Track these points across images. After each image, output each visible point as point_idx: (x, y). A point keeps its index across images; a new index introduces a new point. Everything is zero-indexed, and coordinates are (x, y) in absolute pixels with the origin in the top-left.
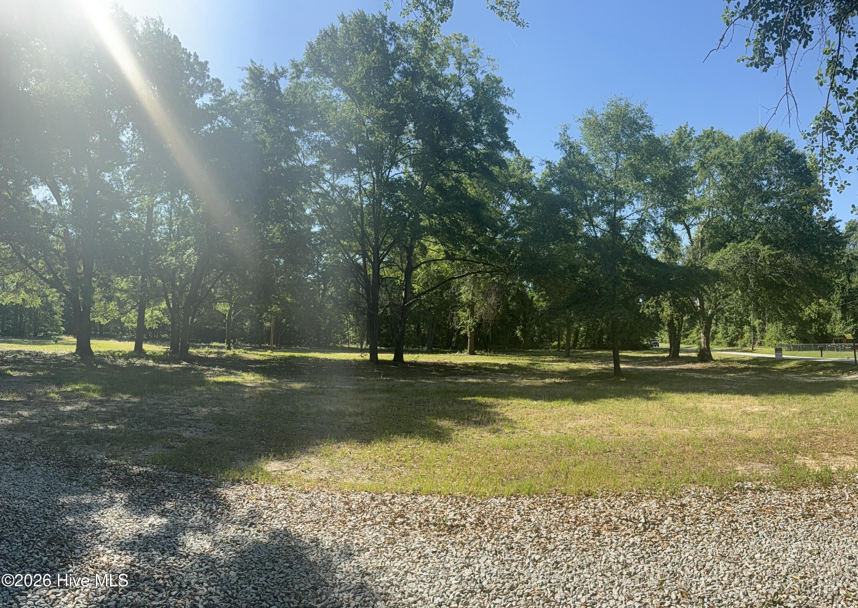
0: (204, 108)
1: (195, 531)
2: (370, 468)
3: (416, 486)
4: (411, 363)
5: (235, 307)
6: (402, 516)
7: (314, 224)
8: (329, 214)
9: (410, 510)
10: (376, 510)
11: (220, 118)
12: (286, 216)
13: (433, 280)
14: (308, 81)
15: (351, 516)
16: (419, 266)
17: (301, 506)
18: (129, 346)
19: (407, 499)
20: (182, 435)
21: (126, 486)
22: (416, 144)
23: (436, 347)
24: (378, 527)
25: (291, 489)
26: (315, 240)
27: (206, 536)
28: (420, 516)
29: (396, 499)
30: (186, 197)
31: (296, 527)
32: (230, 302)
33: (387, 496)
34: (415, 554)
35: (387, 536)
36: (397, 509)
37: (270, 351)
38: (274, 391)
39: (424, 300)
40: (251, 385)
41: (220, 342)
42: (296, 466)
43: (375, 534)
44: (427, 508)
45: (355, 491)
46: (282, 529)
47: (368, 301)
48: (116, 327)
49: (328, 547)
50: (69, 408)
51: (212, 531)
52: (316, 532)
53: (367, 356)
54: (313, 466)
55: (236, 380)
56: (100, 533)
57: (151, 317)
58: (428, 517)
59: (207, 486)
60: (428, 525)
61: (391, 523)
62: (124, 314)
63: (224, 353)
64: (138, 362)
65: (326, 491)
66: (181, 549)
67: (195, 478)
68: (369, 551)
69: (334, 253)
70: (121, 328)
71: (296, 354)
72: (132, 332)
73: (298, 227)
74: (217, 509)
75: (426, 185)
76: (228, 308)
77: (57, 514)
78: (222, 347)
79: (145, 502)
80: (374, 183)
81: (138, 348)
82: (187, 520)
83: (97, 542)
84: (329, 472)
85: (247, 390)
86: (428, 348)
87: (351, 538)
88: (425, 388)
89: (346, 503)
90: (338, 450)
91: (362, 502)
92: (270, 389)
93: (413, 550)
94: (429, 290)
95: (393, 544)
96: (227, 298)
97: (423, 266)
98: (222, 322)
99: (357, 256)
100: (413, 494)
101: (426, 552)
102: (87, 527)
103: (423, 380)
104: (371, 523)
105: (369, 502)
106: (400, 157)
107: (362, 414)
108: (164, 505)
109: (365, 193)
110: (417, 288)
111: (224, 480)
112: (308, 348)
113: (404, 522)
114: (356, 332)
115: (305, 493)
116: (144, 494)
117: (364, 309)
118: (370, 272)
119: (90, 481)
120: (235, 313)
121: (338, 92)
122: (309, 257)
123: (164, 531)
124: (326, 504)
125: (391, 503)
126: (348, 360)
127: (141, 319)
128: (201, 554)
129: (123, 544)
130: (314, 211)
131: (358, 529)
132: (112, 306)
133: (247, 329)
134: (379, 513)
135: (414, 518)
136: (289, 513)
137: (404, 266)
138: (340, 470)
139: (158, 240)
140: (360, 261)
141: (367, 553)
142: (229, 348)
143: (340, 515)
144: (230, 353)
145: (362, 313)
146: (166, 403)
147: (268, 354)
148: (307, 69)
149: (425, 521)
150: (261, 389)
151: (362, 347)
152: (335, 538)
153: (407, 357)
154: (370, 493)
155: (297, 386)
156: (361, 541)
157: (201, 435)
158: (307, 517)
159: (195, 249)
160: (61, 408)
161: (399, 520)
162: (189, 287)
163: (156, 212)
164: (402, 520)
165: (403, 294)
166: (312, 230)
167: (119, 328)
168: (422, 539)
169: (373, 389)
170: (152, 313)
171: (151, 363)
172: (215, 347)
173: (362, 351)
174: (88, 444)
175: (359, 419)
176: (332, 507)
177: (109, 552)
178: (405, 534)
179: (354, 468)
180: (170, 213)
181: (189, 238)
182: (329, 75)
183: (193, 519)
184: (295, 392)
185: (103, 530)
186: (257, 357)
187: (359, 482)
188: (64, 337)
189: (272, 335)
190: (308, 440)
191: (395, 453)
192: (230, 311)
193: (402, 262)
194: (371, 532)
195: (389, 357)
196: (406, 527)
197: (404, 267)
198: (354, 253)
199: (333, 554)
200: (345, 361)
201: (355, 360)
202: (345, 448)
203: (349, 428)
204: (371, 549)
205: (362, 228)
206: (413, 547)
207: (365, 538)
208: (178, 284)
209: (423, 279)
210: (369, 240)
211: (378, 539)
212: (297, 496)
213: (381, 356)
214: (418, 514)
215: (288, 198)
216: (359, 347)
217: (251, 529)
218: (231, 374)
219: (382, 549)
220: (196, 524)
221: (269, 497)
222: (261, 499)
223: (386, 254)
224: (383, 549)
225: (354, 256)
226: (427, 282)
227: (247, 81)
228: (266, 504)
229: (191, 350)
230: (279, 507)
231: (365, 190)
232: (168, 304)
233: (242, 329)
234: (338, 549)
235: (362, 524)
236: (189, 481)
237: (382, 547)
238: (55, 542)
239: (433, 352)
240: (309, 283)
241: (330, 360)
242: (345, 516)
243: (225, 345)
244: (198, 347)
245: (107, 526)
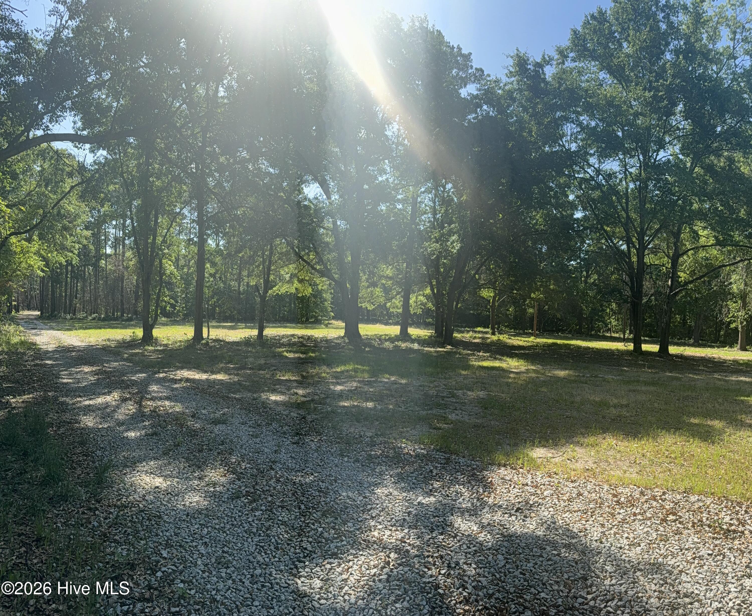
0: (469, 98)
1: (463, 514)
2: (638, 462)
3: (687, 484)
4: (677, 356)
5: (500, 293)
6: (674, 514)
7: (577, 210)
8: (593, 200)
9: (682, 509)
10: (646, 506)
11: (485, 107)
12: (549, 203)
13: (701, 268)
14: (573, 65)
15: (620, 509)
16: (686, 252)
17: (567, 495)
18: (395, 330)
19: (679, 497)
20: (448, 418)
21: (395, 464)
22: (686, 125)
23: (702, 340)
24: (649, 523)
25: (557, 477)
26: (578, 227)
27: (474, 518)
28: (693, 515)
29: (667, 495)
30: (449, 186)
31: (564, 516)
32: (495, 288)
33: (658, 492)
34: (690, 554)
35: (659, 532)
36: (668, 506)
37: (533, 337)
38: (537, 377)
39: (691, 289)
40: (515, 371)
41: (485, 327)
42: (561, 454)
43: (646, 530)
44: (700, 508)
45: (623, 484)
46: (549, 516)
47: (632, 288)
48: (382, 312)
49: (597, 538)
50: (339, 388)
51: (479, 513)
52: (584, 522)
53: (631, 347)
54: (579, 455)
55: (501, 365)
56: (371, 509)
57: (416, 302)
58: (701, 518)
59: (474, 469)
60: (702, 526)
61: (662, 520)
62: (390, 300)
63: (489, 338)
64: (404, 345)
65: (593, 481)
66: (449, 529)
67: (461, 460)
68: (640, 546)
69: (597, 239)
70: (387, 312)
71: (559, 342)
72: (398, 317)
73: (561, 213)
74: (484, 492)
75: (696, 166)
76: (492, 295)
77: (330, 487)
78: (486, 333)
79: (414, 481)
80: (640, 167)
81: (404, 332)
82: (455, 500)
83: (368, 517)
84: (595, 462)
85: (512, 375)
86: (695, 342)
87: (620, 531)
88: (693, 383)
89: (615, 496)
90: (604, 441)
91: (631, 495)
92: (534, 375)
93: (687, 549)
94: (697, 279)
95: (666, 542)
96: (491, 284)
97: (690, 253)
98: (486, 307)
99: (621, 243)
100: (685, 492)
101: (700, 554)
102: (358, 502)
103: (690, 375)
104: (641, 518)
105: (638, 496)
106: (667, 139)
107: (627, 406)
108: (432, 485)
109: (632, 177)
110: (683, 276)
111: (490, 464)
112: (570, 336)
113: (677, 520)
114: (618, 320)
115: (572, 482)
116: (412, 473)
117: (628, 297)
118: (634, 259)
119: (361, 458)
120: (499, 299)
121: (605, 76)
122: (572, 243)
123: (432, 510)
124: (594, 495)
125: (661, 499)
126: (611, 350)
127: (406, 304)
128: (469, 535)
129: (393, 520)
130: (577, 197)
131: (627, 523)
132: (378, 291)
133: (511, 314)
134: (649, 508)
135: (687, 517)
136: (556, 501)
137: (671, 253)
138: (607, 461)
139: (422, 228)
140: (624, 247)
141: (638, 549)
142: (493, 334)
143: (609, 507)
144: (495, 338)
145: (626, 301)
146: (432, 385)
147: (531, 341)
148: (571, 55)
149: (699, 521)
150: (525, 375)
151: (624, 336)
152: (604, 530)
153: (673, 350)
154: (639, 487)
155: (562, 373)
156: (632, 535)
157: (466, 418)
158: (575, 506)
159: (459, 236)
160: (332, 387)
161: (671, 517)
162: (453, 273)
163: (420, 202)
164: (674, 518)
165: (670, 283)
166: (575, 217)
167: (385, 313)
168: (696, 540)
169: (638, 381)
170: (417, 298)
171: (416, 346)
172: (479, 332)
173: (624, 340)
174: (358, 422)
175: (624, 412)
176: (600, 498)
177: (380, 527)
178: (678, 532)
179: (620, 460)
180: (434, 203)
181: (453, 226)
182: (594, 58)
183: (461, 500)
184: (558, 379)
185: (374, 506)
186: (521, 343)
187: (627, 475)
188: (333, 321)
189: (535, 322)
190: (573, 429)
191: (663, 449)
192: (494, 297)
193: (668, 247)
194: (642, 527)
195: (655, 348)
196: (679, 525)
197: (671, 255)
198: (617, 240)
199: (603, 545)
200: (608, 350)
201: (617, 350)
202: (611, 440)
203: (614, 420)
204: (642, 545)
205: (627, 213)
206: (687, 547)
207: (635, 533)
208: (442, 270)
209: (690, 267)
210: (634, 225)
211: (650, 535)
212: (564, 485)
213: (645, 347)
214: (691, 513)
215: (551, 184)
216: (622, 336)
217: (518, 514)
218: (496, 359)
219: (654, 546)
220: (464, 506)
221: (535, 483)
222: (527, 485)
223: (652, 240)
224: (656, 545)
225: (618, 242)
226: (694, 270)
227: (512, 69)
228: (533, 490)
229: (455, 335)
230: (546, 493)
231: (631, 173)
232: (432, 290)
233: (507, 315)
234: (608, 542)
235: (632, 518)
236: (456, 463)
237: (654, 543)
238: (330, 514)
239: (699, 346)
240: (571, 270)
241: (593, 348)
242: (614, 509)
243: (489, 330)
244: (463, 332)
245: (378, 502)
